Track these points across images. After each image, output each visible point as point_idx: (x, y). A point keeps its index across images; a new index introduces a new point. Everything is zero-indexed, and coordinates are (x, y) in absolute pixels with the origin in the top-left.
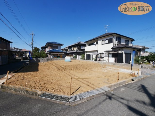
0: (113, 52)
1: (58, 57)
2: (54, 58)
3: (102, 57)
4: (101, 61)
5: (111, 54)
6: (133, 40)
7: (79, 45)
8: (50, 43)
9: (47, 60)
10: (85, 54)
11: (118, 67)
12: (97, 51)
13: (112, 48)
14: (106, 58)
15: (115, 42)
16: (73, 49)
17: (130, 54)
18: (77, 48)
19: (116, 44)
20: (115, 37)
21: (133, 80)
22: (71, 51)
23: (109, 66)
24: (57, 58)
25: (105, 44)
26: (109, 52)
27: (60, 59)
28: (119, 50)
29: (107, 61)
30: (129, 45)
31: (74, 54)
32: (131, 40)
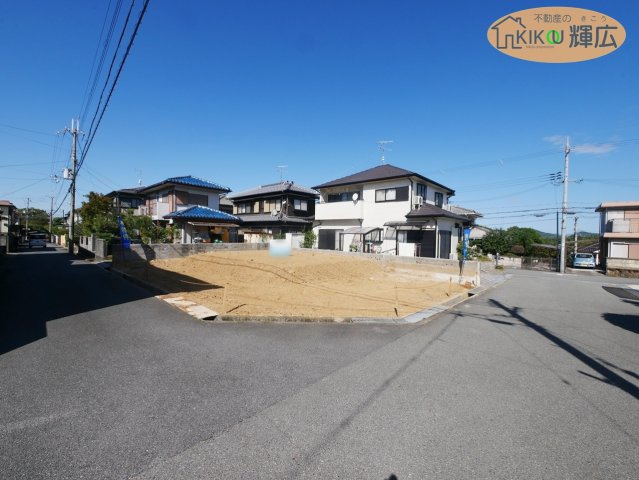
0: (409, 228)
1: (213, 237)
2: (201, 241)
3: (378, 239)
4: (373, 252)
5: (403, 231)
6: (451, 193)
7: (290, 195)
8: (178, 183)
9: (180, 251)
10: (316, 231)
11: (430, 269)
12: (360, 221)
13: (407, 217)
14: (388, 245)
15: (414, 198)
16: (261, 208)
17: (450, 233)
18: (278, 206)
19: (417, 206)
20: (415, 185)
21: (470, 295)
22: (252, 213)
23: (404, 266)
24: (212, 241)
25: (386, 201)
26: (398, 228)
27: (230, 247)
28: (428, 222)
29: (391, 252)
30: (444, 207)
31: (269, 228)
32: (448, 194)
